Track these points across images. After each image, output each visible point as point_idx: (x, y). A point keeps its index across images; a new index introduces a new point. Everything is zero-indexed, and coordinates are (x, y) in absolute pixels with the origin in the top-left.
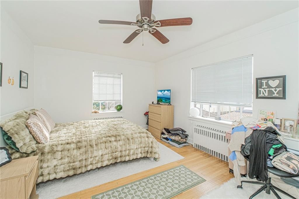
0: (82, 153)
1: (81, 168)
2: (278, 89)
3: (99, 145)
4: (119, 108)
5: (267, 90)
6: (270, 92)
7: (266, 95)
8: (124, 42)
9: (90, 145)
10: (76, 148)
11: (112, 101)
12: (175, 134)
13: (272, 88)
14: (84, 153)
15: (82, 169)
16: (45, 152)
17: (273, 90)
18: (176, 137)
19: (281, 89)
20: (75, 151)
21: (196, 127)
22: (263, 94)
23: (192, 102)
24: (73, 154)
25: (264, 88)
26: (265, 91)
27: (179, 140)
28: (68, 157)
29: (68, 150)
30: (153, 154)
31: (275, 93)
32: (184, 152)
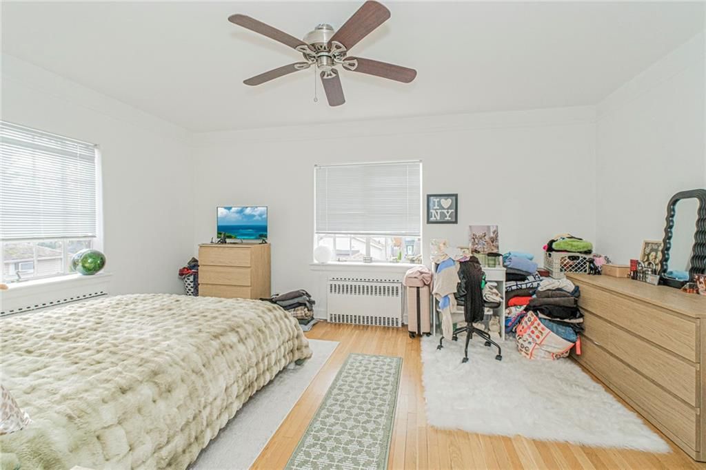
0: (181, 402)
1: (187, 451)
2: (450, 211)
3: (212, 362)
4: (95, 263)
5: (439, 211)
6: (443, 215)
7: (438, 218)
8: (245, 82)
9: (193, 371)
10: (160, 395)
11: (56, 240)
12: (294, 306)
13: (444, 209)
14: (189, 402)
15: (191, 452)
16: (60, 455)
17: (445, 211)
18: (298, 310)
19: (453, 210)
20: (161, 404)
21: (333, 283)
22: (435, 217)
23: (317, 233)
24: (162, 416)
25: (436, 210)
26: (437, 213)
27: (305, 314)
28: (147, 433)
29: (139, 410)
30: (304, 349)
31: (448, 215)
32: (324, 334)
